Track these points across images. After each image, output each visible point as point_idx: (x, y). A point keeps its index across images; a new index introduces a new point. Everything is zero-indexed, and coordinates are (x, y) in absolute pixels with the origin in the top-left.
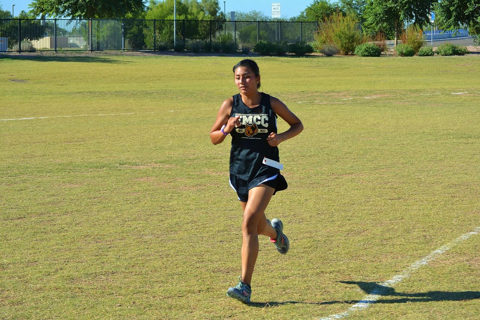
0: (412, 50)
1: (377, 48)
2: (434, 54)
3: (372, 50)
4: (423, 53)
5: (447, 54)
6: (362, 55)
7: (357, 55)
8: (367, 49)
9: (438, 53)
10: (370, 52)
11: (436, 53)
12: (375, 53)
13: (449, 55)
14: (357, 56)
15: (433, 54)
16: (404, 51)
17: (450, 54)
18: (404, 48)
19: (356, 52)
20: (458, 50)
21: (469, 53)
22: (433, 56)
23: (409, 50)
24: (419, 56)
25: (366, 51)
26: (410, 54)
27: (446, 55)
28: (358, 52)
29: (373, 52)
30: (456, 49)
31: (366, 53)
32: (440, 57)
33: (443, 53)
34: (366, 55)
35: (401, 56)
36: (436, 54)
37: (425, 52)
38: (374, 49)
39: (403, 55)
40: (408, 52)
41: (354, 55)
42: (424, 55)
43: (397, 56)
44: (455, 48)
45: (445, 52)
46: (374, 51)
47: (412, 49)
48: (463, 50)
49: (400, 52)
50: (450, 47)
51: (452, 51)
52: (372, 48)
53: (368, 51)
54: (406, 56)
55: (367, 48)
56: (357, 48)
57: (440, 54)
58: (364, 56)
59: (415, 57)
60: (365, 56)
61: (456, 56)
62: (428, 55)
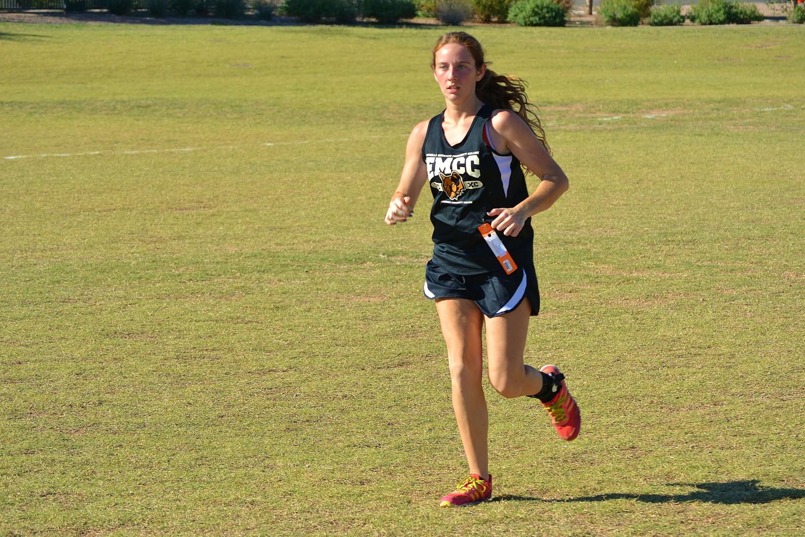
0: (636, 12)
1: (559, 9)
2: (684, 21)
3: (548, 12)
4: (660, 19)
5: (713, 21)
6: (525, 23)
7: (514, 22)
8: (536, 10)
9: (693, 19)
10: (544, 17)
11: (688, 18)
12: (555, 18)
13: (717, 24)
14: (513, 24)
15: (681, 20)
16: (619, 15)
17: (719, 20)
18: (618, 7)
19: (510, 16)
20: (736, 13)
21: (760, 18)
22: (682, 25)
23: (629, 12)
24: (651, 24)
25: (535, 13)
26: (632, 20)
27: (711, 23)
28: (516, 16)
29: (550, 17)
30: (734, 10)
31: (536, 19)
32: (697, 27)
33: (704, 18)
34: (534, 23)
35: (613, 25)
36: (688, 21)
37: (666, 16)
38: (552, 9)
39: (615, 23)
40: (627, 16)
41: (508, 23)
42: (661, 24)
43: (602, 26)
44: (731, 7)
45: (708, 16)
46: (552, 14)
47: (635, 10)
48: (748, 12)
49: (610, 17)
50: (720, 6)
51: (724, 14)
52: (548, 7)
53: (540, 14)
54: (622, 26)
55: (537, 6)
56: (514, 6)
57: (697, 21)
58: (529, 25)
59: (640, 28)
60: (532, 24)
61: (733, 26)
62: (670, 23)
